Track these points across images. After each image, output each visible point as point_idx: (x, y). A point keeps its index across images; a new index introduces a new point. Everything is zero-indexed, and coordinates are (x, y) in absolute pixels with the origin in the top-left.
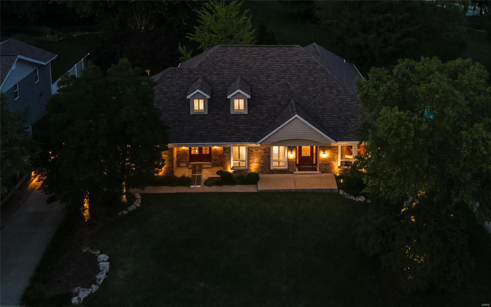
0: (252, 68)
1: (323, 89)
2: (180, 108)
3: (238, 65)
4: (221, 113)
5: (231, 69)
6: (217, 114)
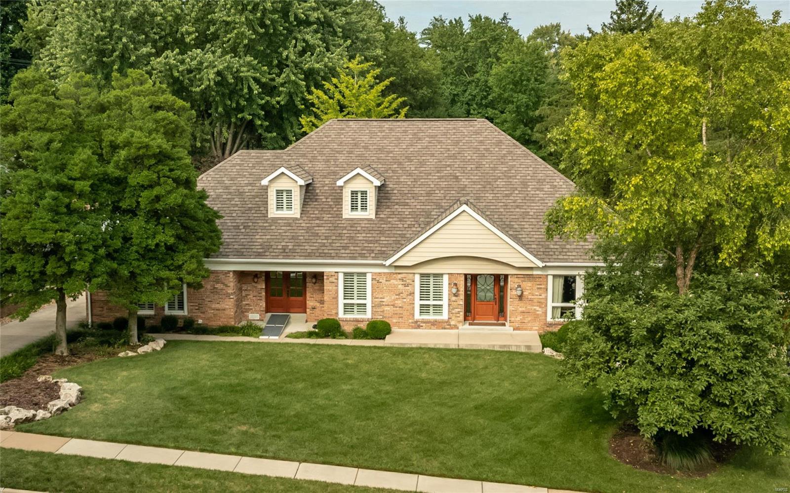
0: (391, 152)
1: (525, 184)
2: (250, 209)
3: (366, 148)
4: (326, 217)
5: (350, 152)
6: (318, 218)
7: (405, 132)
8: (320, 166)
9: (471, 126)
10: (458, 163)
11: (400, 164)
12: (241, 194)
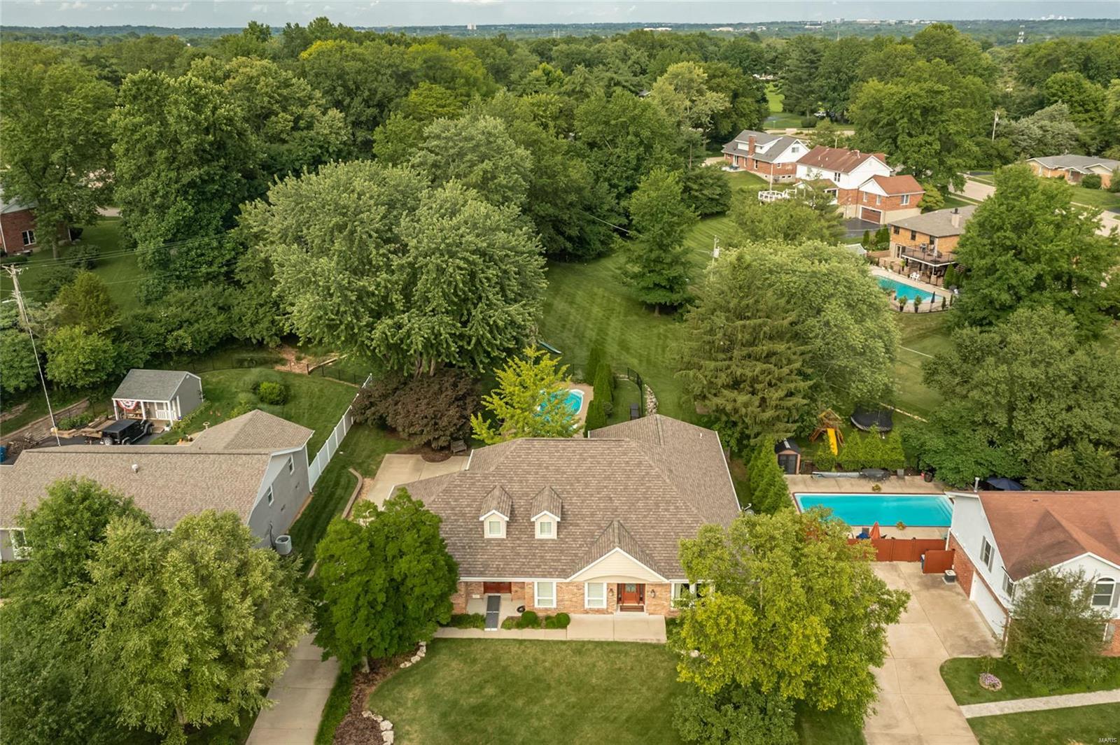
0: (565, 473)
1: (657, 505)
2: (471, 530)
3: (547, 468)
4: (524, 537)
5: (537, 473)
6: (518, 539)
7: (574, 452)
8: (516, 487)
9: (620, 446)
10: (611, 485)
11: (572, 485)
12: (463, 515)
